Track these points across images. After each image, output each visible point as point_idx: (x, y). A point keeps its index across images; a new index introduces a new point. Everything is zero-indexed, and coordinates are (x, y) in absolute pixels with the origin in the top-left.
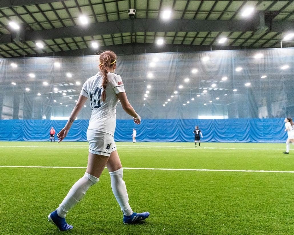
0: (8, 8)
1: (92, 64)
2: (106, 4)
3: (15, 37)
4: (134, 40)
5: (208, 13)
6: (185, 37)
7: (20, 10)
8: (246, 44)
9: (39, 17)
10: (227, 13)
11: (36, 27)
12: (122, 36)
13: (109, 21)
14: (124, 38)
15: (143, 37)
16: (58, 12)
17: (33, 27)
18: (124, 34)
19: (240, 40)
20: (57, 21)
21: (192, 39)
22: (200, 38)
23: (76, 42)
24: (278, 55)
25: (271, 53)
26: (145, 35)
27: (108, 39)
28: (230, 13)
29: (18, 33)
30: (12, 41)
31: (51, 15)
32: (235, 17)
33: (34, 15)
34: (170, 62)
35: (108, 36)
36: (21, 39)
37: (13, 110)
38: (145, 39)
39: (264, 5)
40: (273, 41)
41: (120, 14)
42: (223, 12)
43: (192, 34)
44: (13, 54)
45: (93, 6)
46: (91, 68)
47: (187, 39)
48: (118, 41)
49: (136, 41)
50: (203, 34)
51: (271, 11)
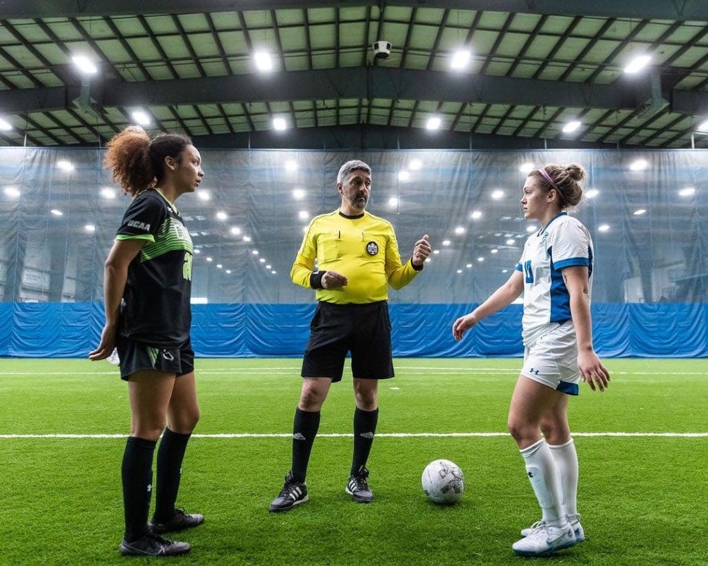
0: (66, 22)
1: (270, 169)
2: (311, 27)
3: (77, 95)
4: (364, 118)
5: (541, 63)
6: (482, 116)
7: (97, 27)
8: (612, 139)
9: (145, 48)
10: (581, 65)
11: (132, 73)
12: (338, 108)
13: (314, 68)
14: (342, 112)
15: (387, 112)
16: (192, 38)
17: (125, 73)
18: (344, 102)
19: (600, 128)
20: (189, 61)
21: (496, 121)
22: (514, 121)
23: (225, 116)
24: (686, 163)
25: (671, 158)
26: (392, 108)
27: (305, 112)
28: (586, 66)
29: (86, 85)
30: (68, 106)
31: (175, 46)
32: (597, 77)
33: (131, 42)
34: (454, 171)
35: (306, 104)
36: (93, 101)
37: (47, 278)
38: (390, 116)
39: (663, 53)
40: (667, 135)
41: (340, 54)
42: (574, 64)
43: (498, 109)
44: (61, 138)
45: (281, 30)
46: (268, 180)
47: (486, 121)
48: (327, 118)
49: (368, 119)
50: (522, 111)
51: (673, 67)
